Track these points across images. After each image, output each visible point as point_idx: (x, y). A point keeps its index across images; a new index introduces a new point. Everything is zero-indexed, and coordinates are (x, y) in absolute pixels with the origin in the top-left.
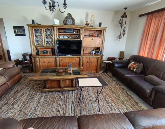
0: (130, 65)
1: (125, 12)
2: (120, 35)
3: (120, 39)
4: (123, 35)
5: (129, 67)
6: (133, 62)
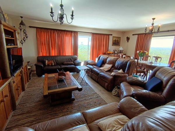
1: (22, 21)
2: (21, 41)
3: (22, 44)
4: (25, 41)
5: (47, 65)
6: (47, 61)
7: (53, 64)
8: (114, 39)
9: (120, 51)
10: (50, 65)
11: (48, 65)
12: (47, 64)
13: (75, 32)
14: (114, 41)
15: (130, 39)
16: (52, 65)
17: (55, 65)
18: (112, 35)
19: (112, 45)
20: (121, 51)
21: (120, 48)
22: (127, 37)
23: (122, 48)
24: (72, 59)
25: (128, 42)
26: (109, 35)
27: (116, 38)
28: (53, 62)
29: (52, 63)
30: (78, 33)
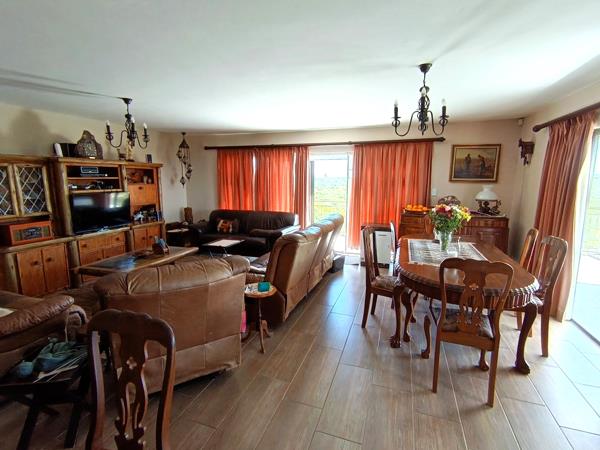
0: (220, 225)
2: (182, 178)
3: (183, 184)
4: (189, 178)
5: (219, 229)
6: (222, 221)
7: (231, 230)
8: (461, 155)
9: (483, 205)
10: (225, 231)
13: (299, 146)
14: (459, 161)
15: (536, 149)
17: (233, 233)
18: (441, 140)
19: (451, 181)
20: (486, 203)
21: (482, 190)
22: (521, 140)
25: (526, 162)
27: (471, 152)
28: (231, 226)
29: (229, 228)
30: (306, 149)
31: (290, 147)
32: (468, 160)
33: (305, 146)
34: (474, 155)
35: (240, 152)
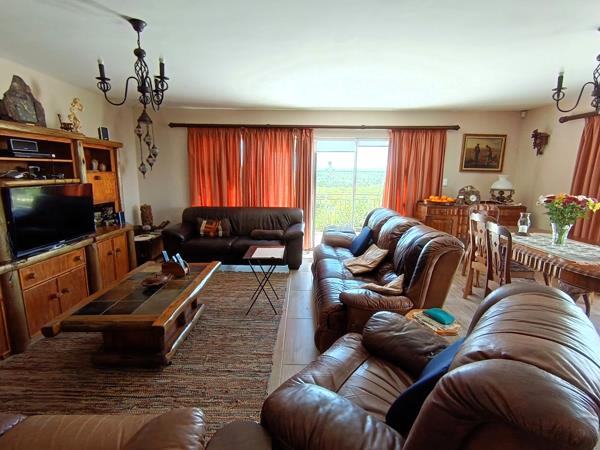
0: (203, 228)
1: (144, 113)
2: (142, 164)
3: (144, 173)
4: (151, 165)
5: (202, 233)
6: (205, 222)
7: (221, 233)
8: (472, 144)
9: (497, 194)
10: (212, 234)
11: (207, 235)
12: (205, 232)
13: (301, 128)
14: (469, 150)
15: (552, 140)
16: (216, 236)
17: (224, 236)
18: (456, 128)
19: (461, 170)
20: (502, 192)
21: (498, 179)
22: (536, 131)
23: (508, 179)
24: (283, 220)
25: (540, 153)
26: (443, 130)
27: (480, 142)
28: (220, 227)
29: (218, 230)
30: (311, 131)
31: (290, 129)
32: (477, 150)
33: (309, 129)
34: (483, 146)
35: (222, 131)
